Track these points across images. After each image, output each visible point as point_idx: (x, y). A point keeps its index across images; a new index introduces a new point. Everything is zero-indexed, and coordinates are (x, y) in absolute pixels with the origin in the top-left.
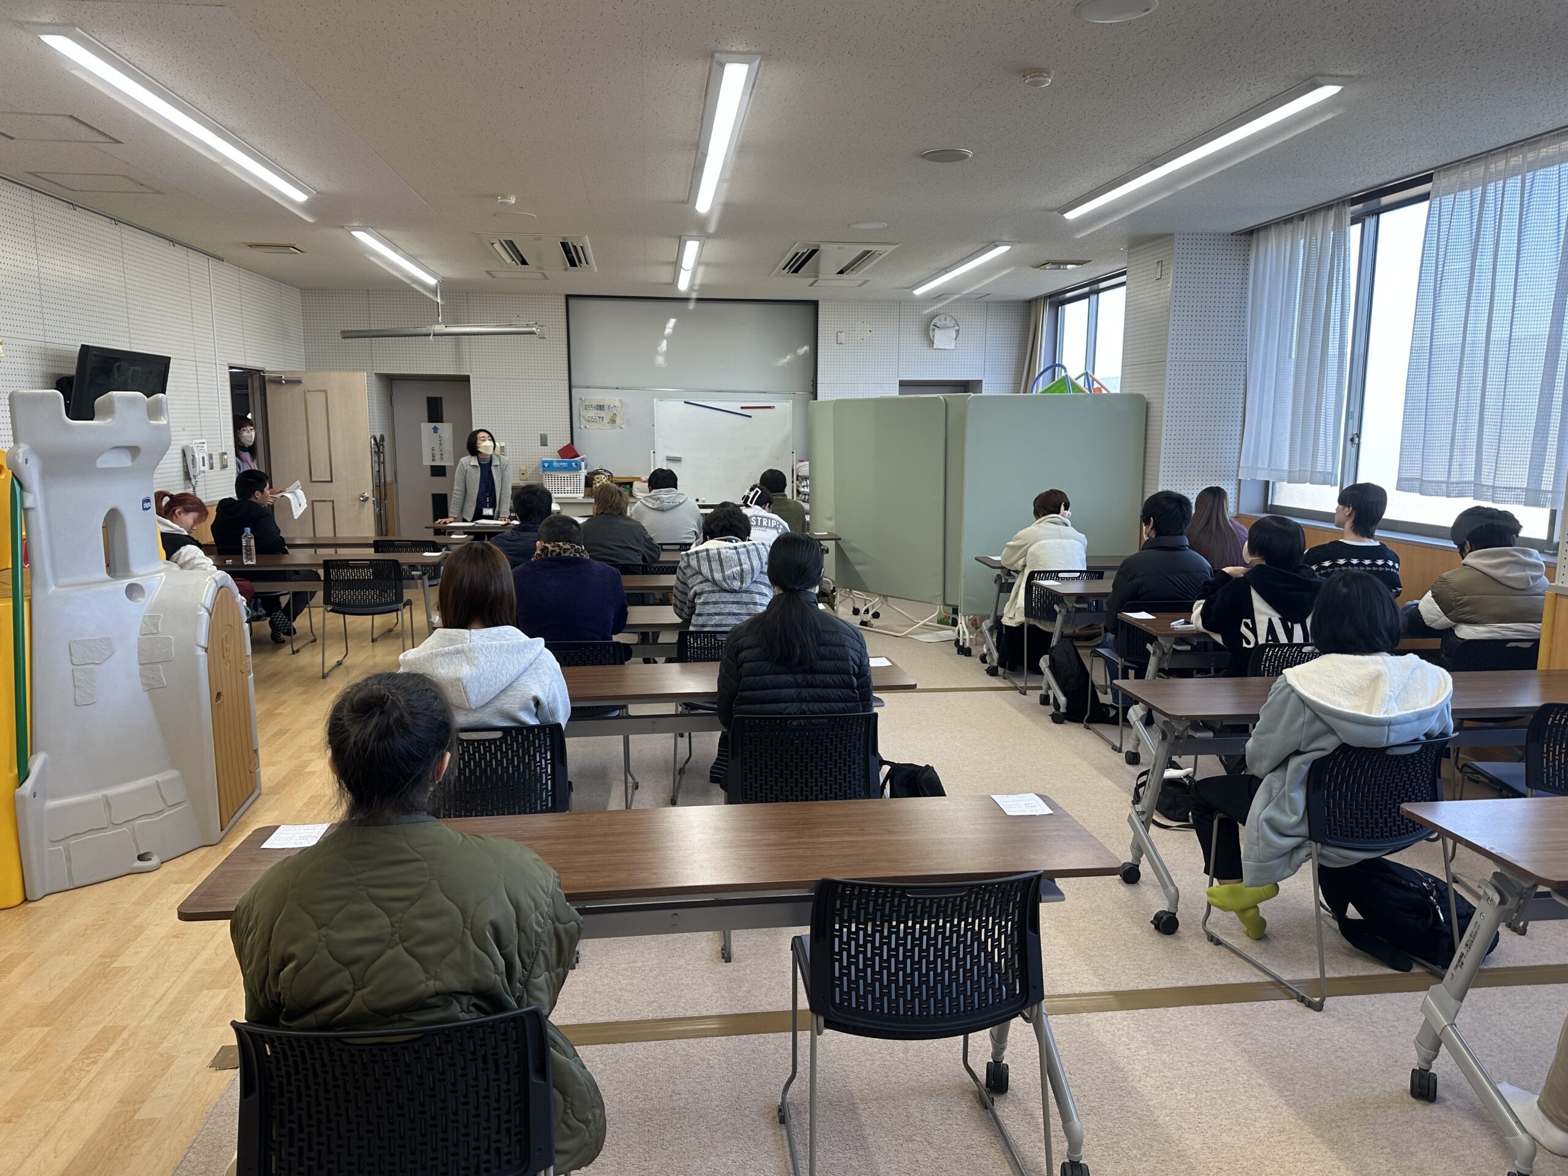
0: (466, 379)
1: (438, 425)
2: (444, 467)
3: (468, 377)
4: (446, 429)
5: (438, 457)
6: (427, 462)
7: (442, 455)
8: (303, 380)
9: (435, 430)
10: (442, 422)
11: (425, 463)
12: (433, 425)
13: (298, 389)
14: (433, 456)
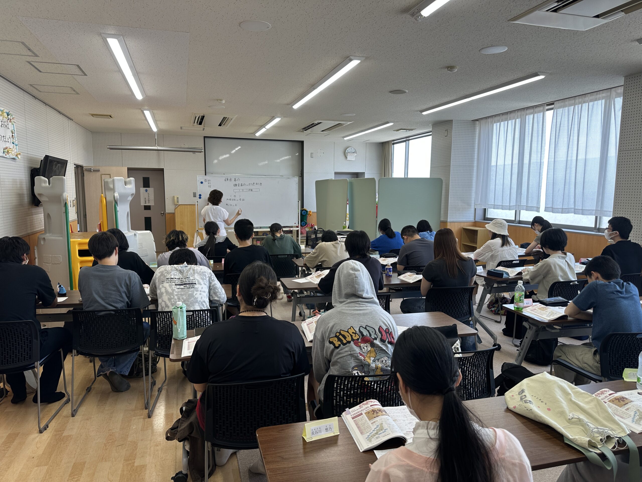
0: (162, 170)
1: (147, 188)
2: (150, 206)
3: (163, 169)
4: (151, 190)
5: (147, 202)
6: (143, 204)
7: (149, 201)
8: (100, 170)
9: (146, 191)
10: (149, 187)
11: (142, 204)
12: (145, 189)
13: (98, 174)
14: (145, 201)
